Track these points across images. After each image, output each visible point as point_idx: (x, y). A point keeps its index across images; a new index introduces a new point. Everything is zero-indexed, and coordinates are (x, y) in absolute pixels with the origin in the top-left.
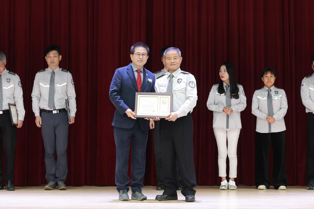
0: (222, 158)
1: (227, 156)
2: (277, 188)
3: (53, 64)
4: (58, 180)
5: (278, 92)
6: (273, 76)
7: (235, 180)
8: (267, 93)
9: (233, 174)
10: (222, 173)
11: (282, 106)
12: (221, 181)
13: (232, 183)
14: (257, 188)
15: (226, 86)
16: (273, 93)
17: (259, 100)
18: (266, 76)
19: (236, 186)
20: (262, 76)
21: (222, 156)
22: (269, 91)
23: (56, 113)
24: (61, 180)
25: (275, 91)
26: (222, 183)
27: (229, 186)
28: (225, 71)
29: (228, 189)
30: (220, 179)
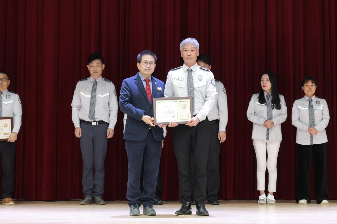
0: (261, 171)
1: (267, 169)
2: (319, 202)
3: (96, 73)
4: (96, 195)
5: (319, 102)
6: (314, 85)
7: (274, 194)
8: (308, 103)
9: (273, 187)
10: (261, 187)
11: (324, 117)
12: (260, 195)
13: (271, 197)
14: (297, 202)
15: (267, 96)
16: (314, 103)
17: (299, 110)
18: (307, 84)
19: (275, 201)
20: (303, 85)
21: (261, 168)
22: (310, 101)
23: (96, 124)
24: (99, 195)
25: (316, 101)
26: (260, 197)
27: (268, 200)
28: (267, 80)
29: (267, 203)
30: (259, 193)
